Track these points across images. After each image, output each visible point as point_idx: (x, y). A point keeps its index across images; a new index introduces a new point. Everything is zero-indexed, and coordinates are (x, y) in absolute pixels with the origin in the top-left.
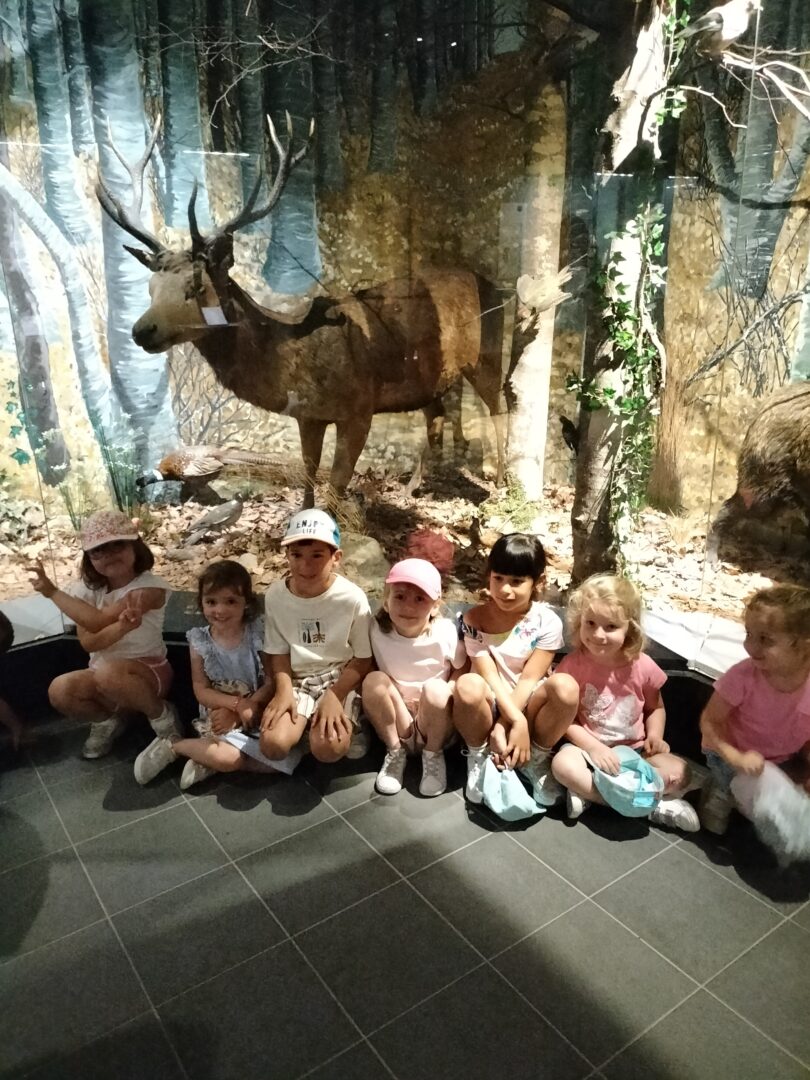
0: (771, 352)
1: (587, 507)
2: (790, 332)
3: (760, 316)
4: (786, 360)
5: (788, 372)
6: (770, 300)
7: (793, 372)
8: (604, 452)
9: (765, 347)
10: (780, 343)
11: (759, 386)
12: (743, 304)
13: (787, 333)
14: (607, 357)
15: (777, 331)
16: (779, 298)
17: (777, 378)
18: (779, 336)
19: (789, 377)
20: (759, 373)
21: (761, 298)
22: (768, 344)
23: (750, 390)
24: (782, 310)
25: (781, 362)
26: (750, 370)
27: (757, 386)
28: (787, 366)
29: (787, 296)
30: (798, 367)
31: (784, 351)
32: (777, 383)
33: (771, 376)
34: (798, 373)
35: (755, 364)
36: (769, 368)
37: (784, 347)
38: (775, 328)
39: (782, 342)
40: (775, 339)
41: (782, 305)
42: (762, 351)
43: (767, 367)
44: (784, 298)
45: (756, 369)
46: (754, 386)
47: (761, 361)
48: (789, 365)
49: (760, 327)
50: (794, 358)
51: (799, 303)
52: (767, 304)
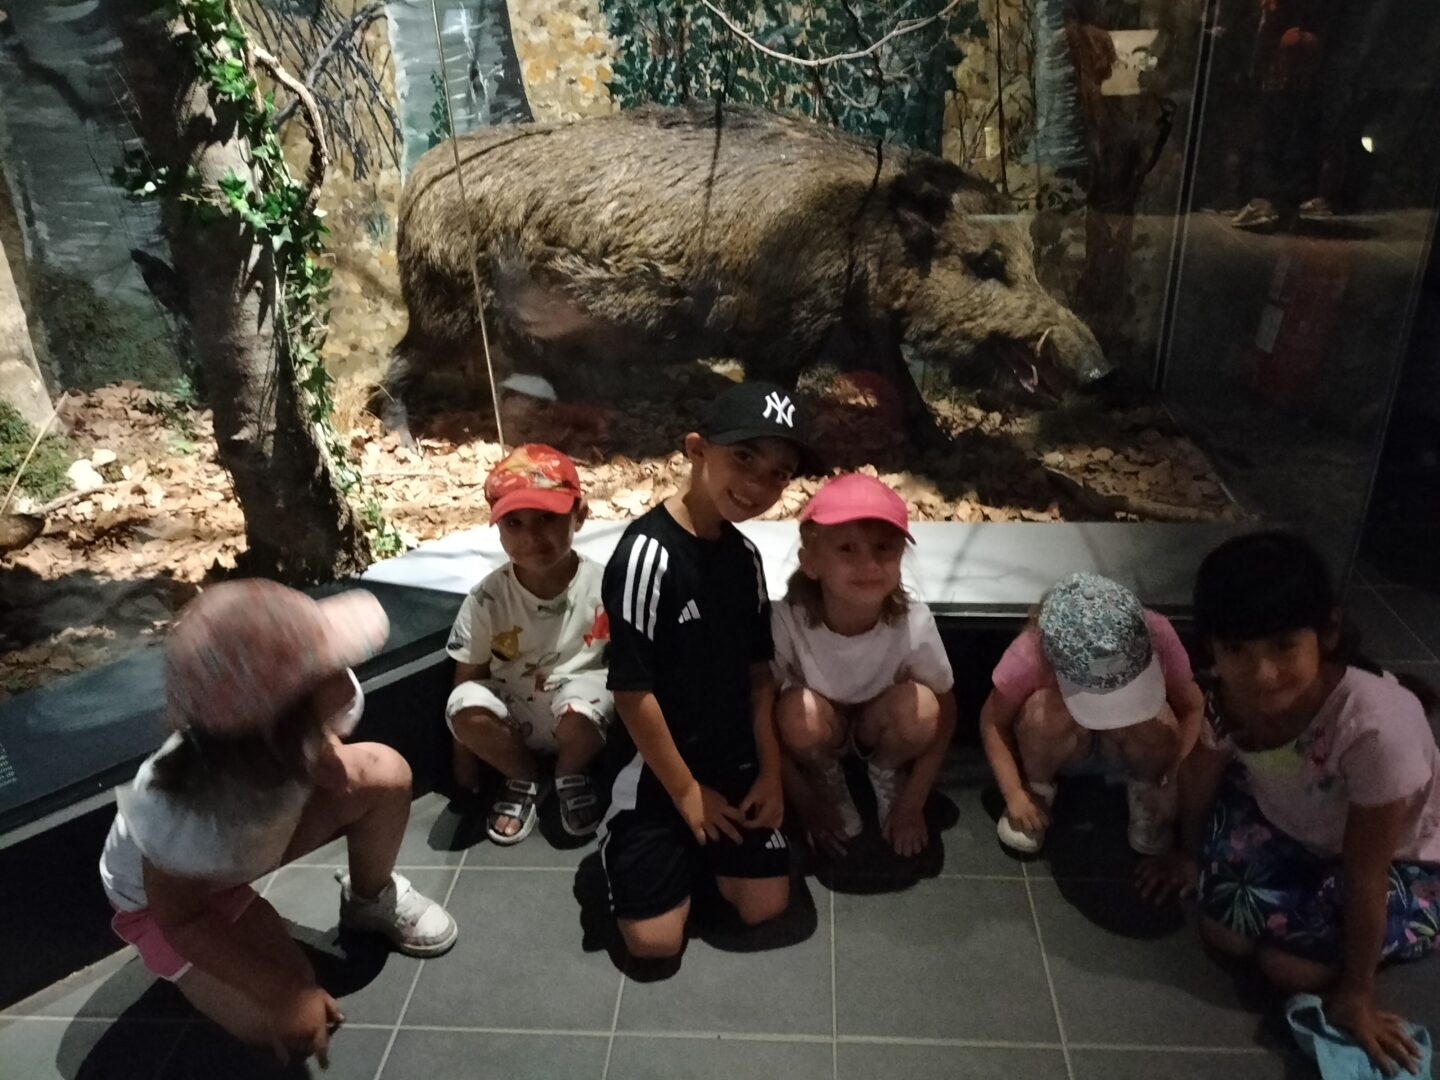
0: (362, 104)
1: (249, 411)
2: (381, 68)
3: (325, 46)
4: (389, 113)
5: (397, 133)
6: (333, 19)
7: (406, 132)
8: (252, 302)
9: (348, 97)
10: (371, 88)
11: (359, 160)
12: (290, 29)
13: (378, 70)
14: (202, 119)
15: (361, 69)
16: (347, 14)
17: (383, 145)
18: (365, 76)
19: (402, 140)
20: (352, 141)
21: (316, 17)
22: (352, 90)
23: (346, 170)
24: (358, 33)
25: (382, 118)
26: (337, 138)
27: (356, 160)
28: (394, 124)
29: (359, 9)
30: (411, 123)
31: (382, 99)
32: (386, 152)
33: (372, 142)
34: (414, 132)
35: (342, 127)
36: (366, 132)
37: (378, 93)
38: (356, 64)
39: (375, 87)
40: (360, 81)
41: (355, 26)
42: (347, 104)
43: (362, 129)
44: (355, 14)
45: (346, 133)
46: (350, 163)
47: (349, 121)
48: (396, 121)
49: (330, 64)
50: (399, 107)
51: (382, 20)
52: (331, 25)
